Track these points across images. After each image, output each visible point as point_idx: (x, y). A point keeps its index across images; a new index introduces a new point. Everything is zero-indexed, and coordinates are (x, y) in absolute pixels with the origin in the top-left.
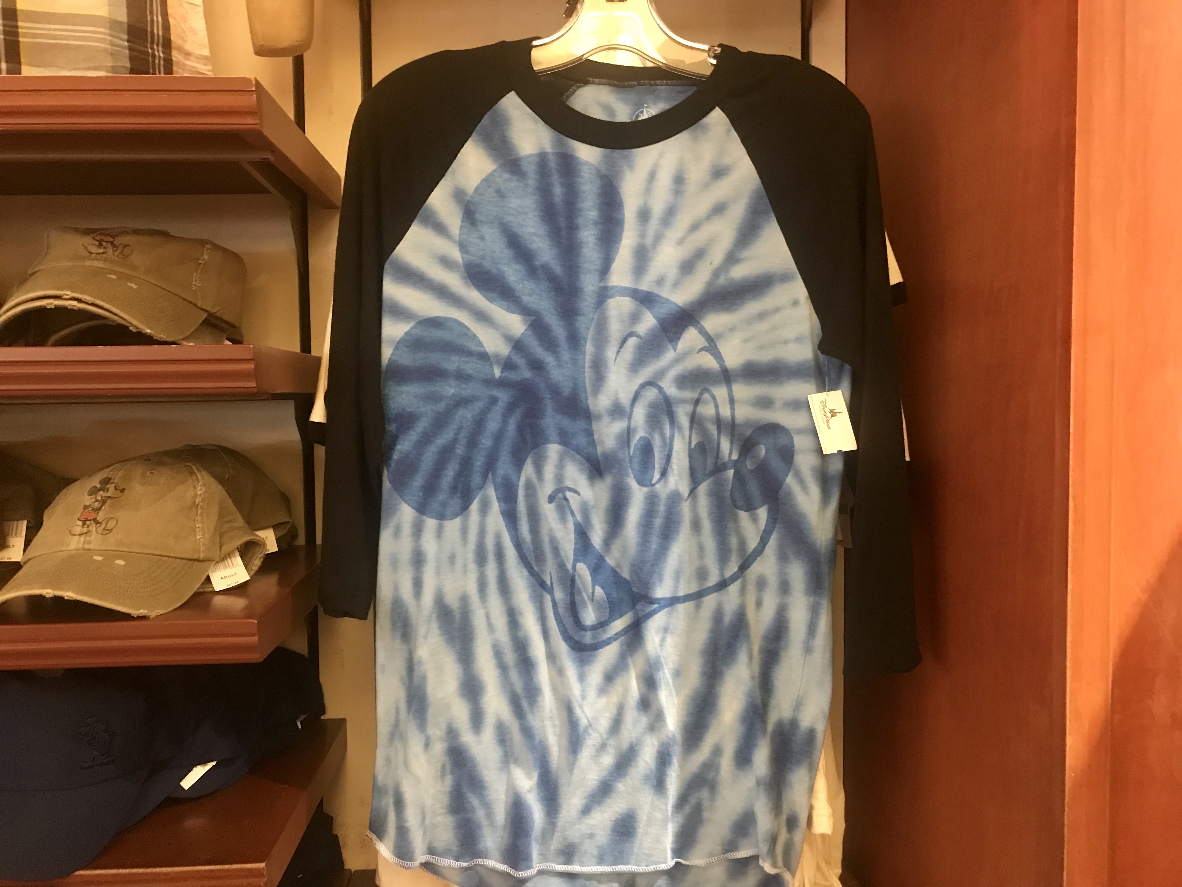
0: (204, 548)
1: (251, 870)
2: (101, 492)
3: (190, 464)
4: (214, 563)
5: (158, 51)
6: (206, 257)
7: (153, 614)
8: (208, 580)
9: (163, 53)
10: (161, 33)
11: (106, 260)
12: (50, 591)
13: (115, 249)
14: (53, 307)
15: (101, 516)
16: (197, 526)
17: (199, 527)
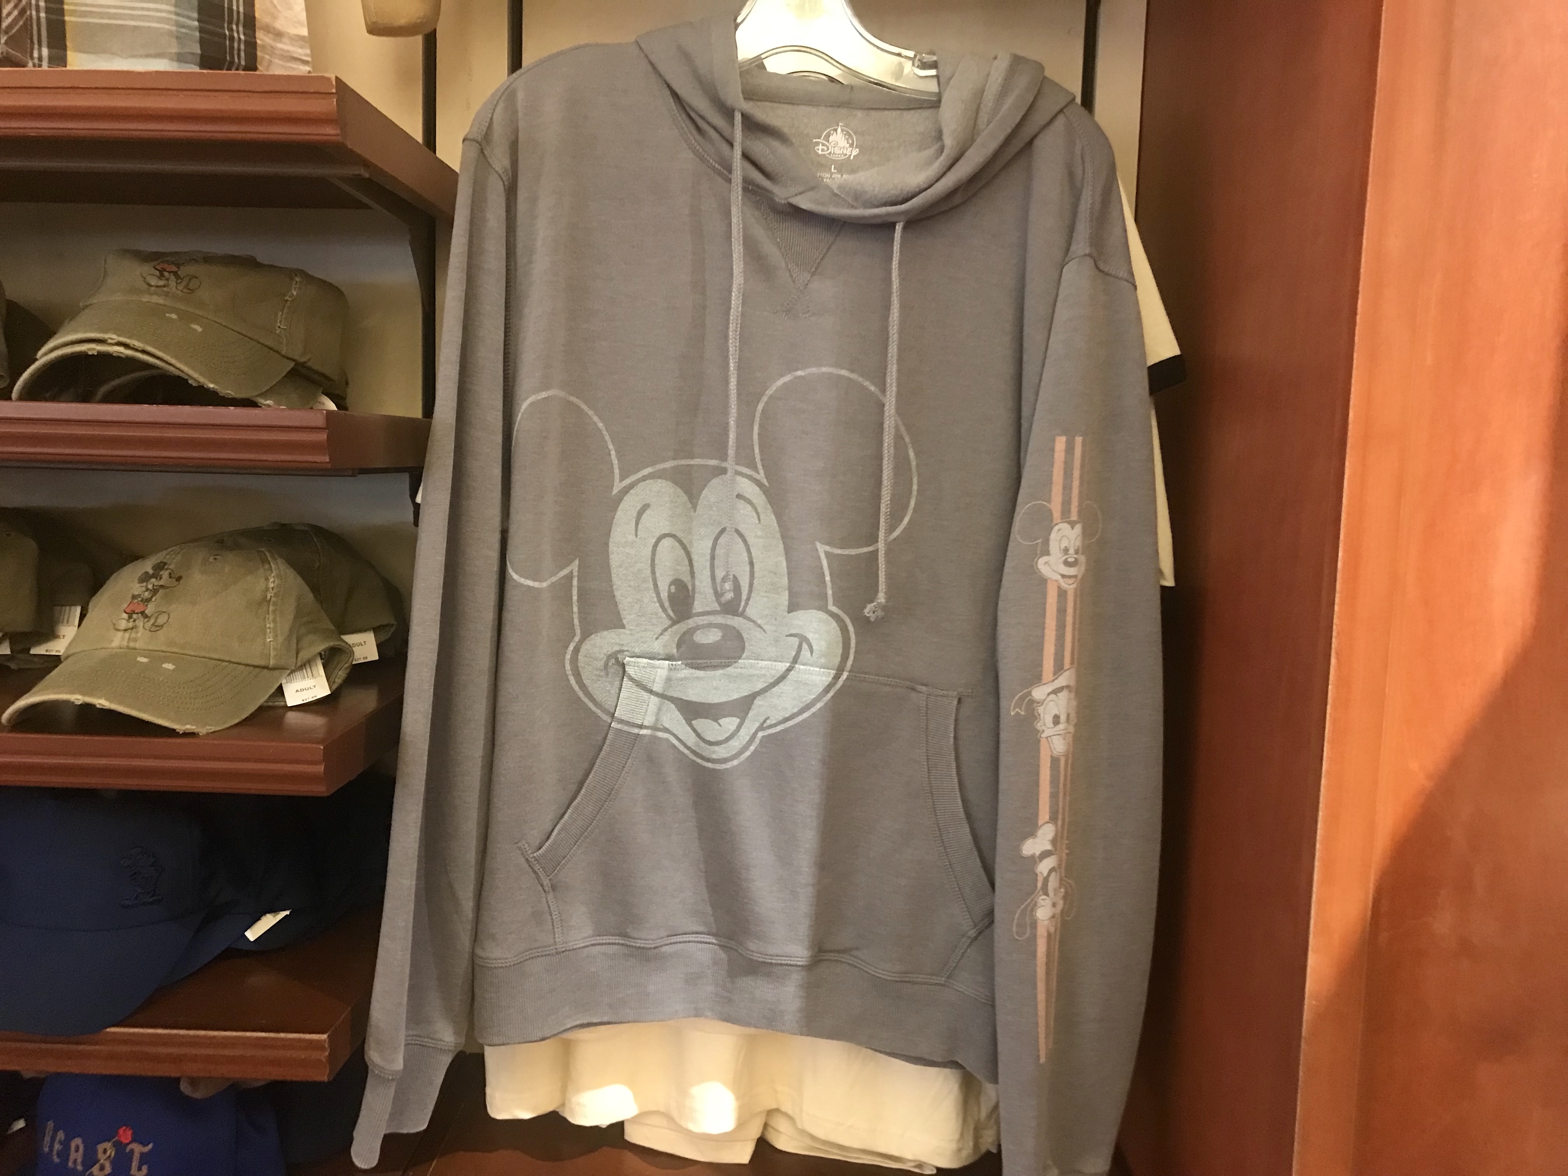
0: (275, 653)
1: (311, 1041)
2: (153, 580)
3: (263, 549)
4: (289, 671)
5: (238, 32)
6: (295, 293)
7: (202, 731)
8: (280, 691)
9: (244, 34)
10: (241, 9)
11: (167, 294)
12: (79, 697)
13: (178, 281)
14: (96, 354)
15: (150, 609)
16: (268, 626)
17: (269, 628)
